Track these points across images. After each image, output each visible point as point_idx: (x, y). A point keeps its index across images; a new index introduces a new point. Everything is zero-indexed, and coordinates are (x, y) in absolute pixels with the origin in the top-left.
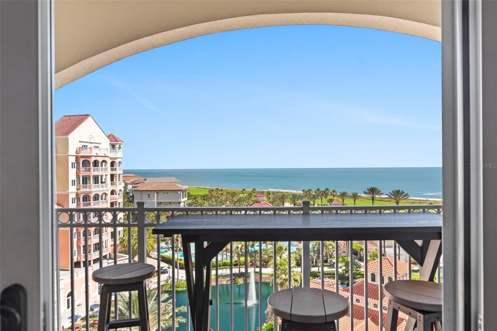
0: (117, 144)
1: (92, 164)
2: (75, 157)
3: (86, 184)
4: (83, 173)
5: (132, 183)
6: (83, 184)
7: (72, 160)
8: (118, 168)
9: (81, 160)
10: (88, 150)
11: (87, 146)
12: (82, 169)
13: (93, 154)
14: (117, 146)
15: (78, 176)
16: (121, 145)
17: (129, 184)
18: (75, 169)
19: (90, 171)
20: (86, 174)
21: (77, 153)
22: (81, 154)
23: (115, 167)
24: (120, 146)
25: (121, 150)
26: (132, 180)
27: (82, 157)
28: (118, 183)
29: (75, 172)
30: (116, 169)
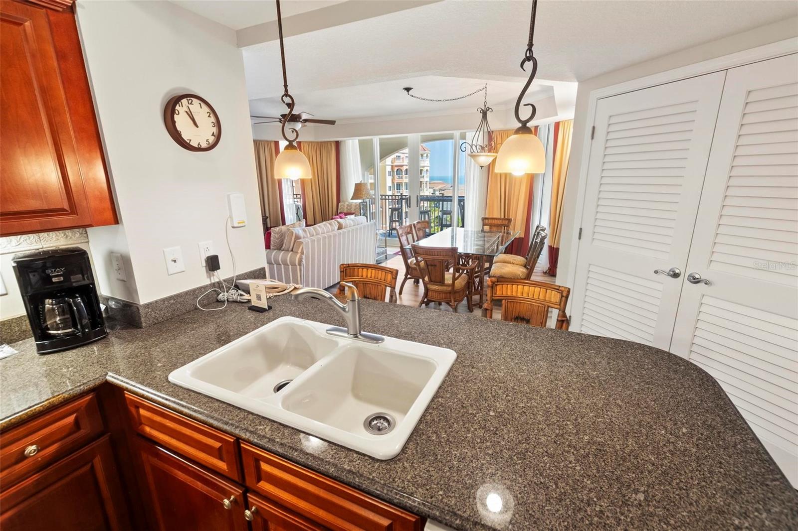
0: (424, 153)
1: (404, 172)
2: (391, 166)
3: (399, 189)
4: (397, 181)
5: (440, 190)
6: (397, 189)
7: (389, 169)
8: (425, 175)
9: (396, 169)
10: (401, 160)
11: (400, 157)
12: (396, 177)
13: (404, 164)
14: (425, 155)
15: (393, 183)
16: (429, 155)
17: (437, 190)
18: (391, 177)
19: (402, 179)
20: (400, 181)
21: (392, 163)
22: (395, 164)
23: (423, 175)
24: (427, 155)
25: (428, 159)
26: (440, 186)
27: (396, 166)
28: (425, 189)
29: (391, 179)
30: (423, 176)
